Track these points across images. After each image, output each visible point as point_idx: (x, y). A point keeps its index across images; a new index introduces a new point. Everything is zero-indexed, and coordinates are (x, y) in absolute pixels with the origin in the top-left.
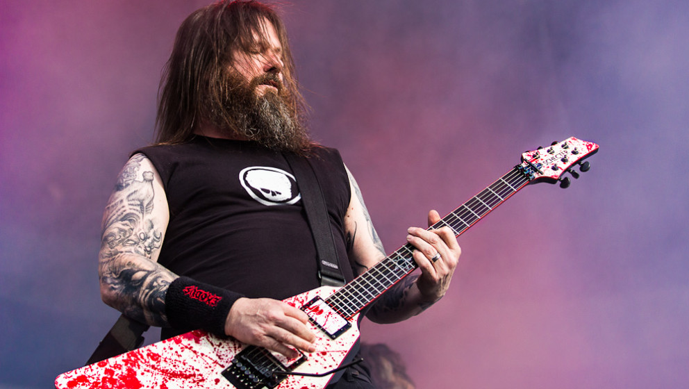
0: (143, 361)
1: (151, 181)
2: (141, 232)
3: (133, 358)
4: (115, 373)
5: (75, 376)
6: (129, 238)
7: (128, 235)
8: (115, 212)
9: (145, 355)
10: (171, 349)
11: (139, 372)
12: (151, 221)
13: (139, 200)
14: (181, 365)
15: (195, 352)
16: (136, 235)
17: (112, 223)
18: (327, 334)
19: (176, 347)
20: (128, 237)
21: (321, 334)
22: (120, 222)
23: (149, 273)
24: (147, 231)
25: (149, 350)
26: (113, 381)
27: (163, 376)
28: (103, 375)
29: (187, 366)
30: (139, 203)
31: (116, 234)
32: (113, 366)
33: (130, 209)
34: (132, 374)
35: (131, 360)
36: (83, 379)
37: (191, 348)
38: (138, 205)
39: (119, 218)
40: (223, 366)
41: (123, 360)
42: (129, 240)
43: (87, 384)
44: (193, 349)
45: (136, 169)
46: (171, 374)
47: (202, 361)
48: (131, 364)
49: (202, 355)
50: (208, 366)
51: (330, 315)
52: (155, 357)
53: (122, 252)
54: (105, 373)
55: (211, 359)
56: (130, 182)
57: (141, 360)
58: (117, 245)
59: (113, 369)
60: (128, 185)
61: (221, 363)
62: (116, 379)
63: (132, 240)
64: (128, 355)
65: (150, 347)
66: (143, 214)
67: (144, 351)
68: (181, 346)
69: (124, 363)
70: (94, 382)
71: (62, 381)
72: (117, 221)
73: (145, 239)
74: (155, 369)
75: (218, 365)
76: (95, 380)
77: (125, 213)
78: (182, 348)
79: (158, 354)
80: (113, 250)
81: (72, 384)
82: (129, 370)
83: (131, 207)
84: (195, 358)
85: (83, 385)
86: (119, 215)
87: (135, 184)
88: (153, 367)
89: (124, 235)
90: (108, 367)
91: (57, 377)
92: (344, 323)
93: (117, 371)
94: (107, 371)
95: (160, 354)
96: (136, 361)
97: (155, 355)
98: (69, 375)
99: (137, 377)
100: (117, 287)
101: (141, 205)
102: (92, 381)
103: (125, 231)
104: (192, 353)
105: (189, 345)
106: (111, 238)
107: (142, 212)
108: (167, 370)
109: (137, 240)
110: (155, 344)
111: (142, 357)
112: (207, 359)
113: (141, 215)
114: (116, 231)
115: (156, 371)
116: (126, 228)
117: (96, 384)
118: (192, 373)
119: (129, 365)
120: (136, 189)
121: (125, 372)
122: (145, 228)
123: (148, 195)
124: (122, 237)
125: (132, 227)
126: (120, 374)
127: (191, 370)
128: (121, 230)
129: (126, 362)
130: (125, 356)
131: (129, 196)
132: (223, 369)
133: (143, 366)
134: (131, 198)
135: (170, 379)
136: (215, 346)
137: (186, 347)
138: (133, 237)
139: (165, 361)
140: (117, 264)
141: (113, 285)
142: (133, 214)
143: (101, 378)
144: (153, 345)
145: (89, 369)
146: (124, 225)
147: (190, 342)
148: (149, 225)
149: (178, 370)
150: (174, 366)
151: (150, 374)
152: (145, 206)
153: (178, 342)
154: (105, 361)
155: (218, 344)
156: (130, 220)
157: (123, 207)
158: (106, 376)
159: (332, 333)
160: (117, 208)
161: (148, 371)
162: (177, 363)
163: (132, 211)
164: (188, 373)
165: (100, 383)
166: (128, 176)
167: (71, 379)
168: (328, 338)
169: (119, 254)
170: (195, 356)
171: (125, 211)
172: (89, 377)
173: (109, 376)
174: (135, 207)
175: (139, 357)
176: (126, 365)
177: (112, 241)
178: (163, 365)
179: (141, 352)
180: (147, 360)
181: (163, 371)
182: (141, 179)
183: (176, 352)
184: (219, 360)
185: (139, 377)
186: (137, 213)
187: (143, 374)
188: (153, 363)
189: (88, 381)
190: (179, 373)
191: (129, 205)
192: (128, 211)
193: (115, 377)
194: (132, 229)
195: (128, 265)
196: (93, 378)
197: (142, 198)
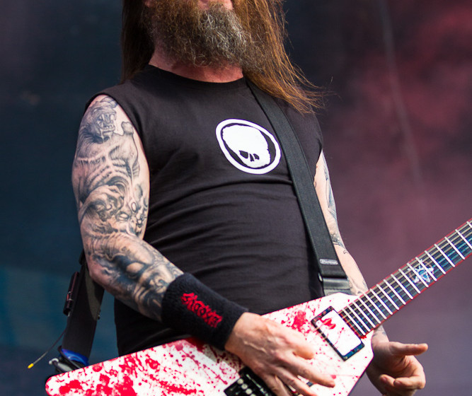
0: (141, 369)
1: (131, 134)
2: (132, 201)
3: (130, 364)
4: (111, 381)
5: (68, 381)
6: (122, 210)
7: (119, 206)
8: (97, 171)
9: (143, 360)
10: (172, 356)
11: (136, 381)
12: (140, 187)
13: (123, 159)
14: (181, 377)
15: (197, 362)
16: (127, 205)
17: (97, 186)
18: (339, 354)
19: (178, 355)
20: (120, 208)
21: (333, 353)
22: (107, 186)
23: (146, 266)
24: (138, 200)
25: (147, 355)
26: (108, 391)
27: (162, 389)
28: (98, 382)
29: (187, 380)
30: (123, 163)
31: (106, 202)
32: (108, 371)
33: (117, 171)
34: (128, 383)
35: (128, 366)
36: (76, 385)
37: (192, 357)
38: (124, 166)
39: (106, 181)
40: (226, 383)
41: (120, 366)
42: (122, 213)
43: (80, 391)
44: (196, 359)
45: (112, 117)
46: (170, 387)
47: (204, 374)
48: (128, 371)
49: (205, 366)
50: (210, 382)
51: (343, 332)
52: (154, 364)
53: (116, 231)
54: (101, 380)
55: (214, 373)
56: (109, 134)
57: (139, 366)
58: (109, 217)
59: (108, 375)
60: (107, 138)
61: (224, 379)
62: (112, 389)
63: (125, 213)
64: (125, 359)
65: (148, 351)
66: (131, 177)
67: (142, 355)
68: (183, 354)
69: (120, 369)
70: (89, 390)
71: (54, 385)
72: (104, 184)
73: (136, 211)
74: (154, 379)
75: (220, 381)
76: (89, 387)
77: (111, 176)
78: (183, 356)
79: (157, 362)
80: (104, 223)
81: (64, 390)
82: (126, 378)
83: (117, 168)
84: (196, 369)
85: (76, 392)
86: (105, 178)
87: (116, 138)
88: (151, 376)
89: (116, 204)
90: (102, 372)
91: (48, 379)
92: (357, 342)
93: (113, 378)
94: (103, 377)
95: (159, 362)
96: (133, 368)
97: (154, 362)
98: (61, 379)
99: (133, 387)
100: (111, 272)
101: (127, 165)
102: (85, 388)
103: (116, 201)
104: (194, 363)
105: (191, 353)
106: (100, 207)
107: (129, 174)
108: (166, 382)
109: (129, 213)
110: (155, 348)
111: (140, 363)
112: (209, 372)
113: (128, 179)
114: (104, 197)
115: (155, 382)
116: (116, 195)
117: (90, 391)
118: (193, 388)
119: (126, 372)
120: (117, 145)
121: (122, 381)
122: (135, 196)
123: (131, 153)
124: (114, 207)
125: (122, 195)
126: (116, 382)
127: (192, 384)
128: (110, 198)
129: (123, 367)
130: (121, 360)
131: (111, 152)
132: (226, 387)
133: (141, 375)
134: (114, 155)
135: (169, 393)
136: (218, 358)
137: (188, 356)
138: (125, 209)
139: (165, 370)
140: (110, 245)
141: (106, 269)
142: (120, 177)
143: (95, 385)
144: (153, 350)
145: (83, 373)
146: (112, 190)
147: (191, 350)
148: (139, 191)
149: (177, 383)
150: (174, 377)
151: (147, 385)
152: (131, 167)
153: (179, 348)
154: (101, 364)
155: (222, 354)
156: (118, 186)
157: (108, 167)
158: (100, 383)
159: (343, 353)
160: (101, 168)
161: (146, 381)
162: (178, 374)
163: (119, 174)
164: (188, 388)
165: (93, 391)
166: (105, 126)
167: (63, 384)
168: (340, 358)
169: (114, 233)
170: (197, 367)
171: (111, 173)
172: (83, 382)
173: (104, 384)
174: (121, 169)
175: (137, 363)
176: (123, 371)
177: (103, 211)
178: (162, 376)
179: (139, 357)
180: (145, 368)
181: (162, 383)
182: (121, 132)
183: (177, 361)
184: (222, 375)
185: (136, 387)
186: (124, 176)
187: (140, 384)
188: (151, 371)
189: (81, 388)
190: (179, 387)
191: (115, 165)
192: (114, 174)
193: (110, 385)
194: (123, 198)
195: (122, 250)
196: (87, 385)
197: (126, 156)
